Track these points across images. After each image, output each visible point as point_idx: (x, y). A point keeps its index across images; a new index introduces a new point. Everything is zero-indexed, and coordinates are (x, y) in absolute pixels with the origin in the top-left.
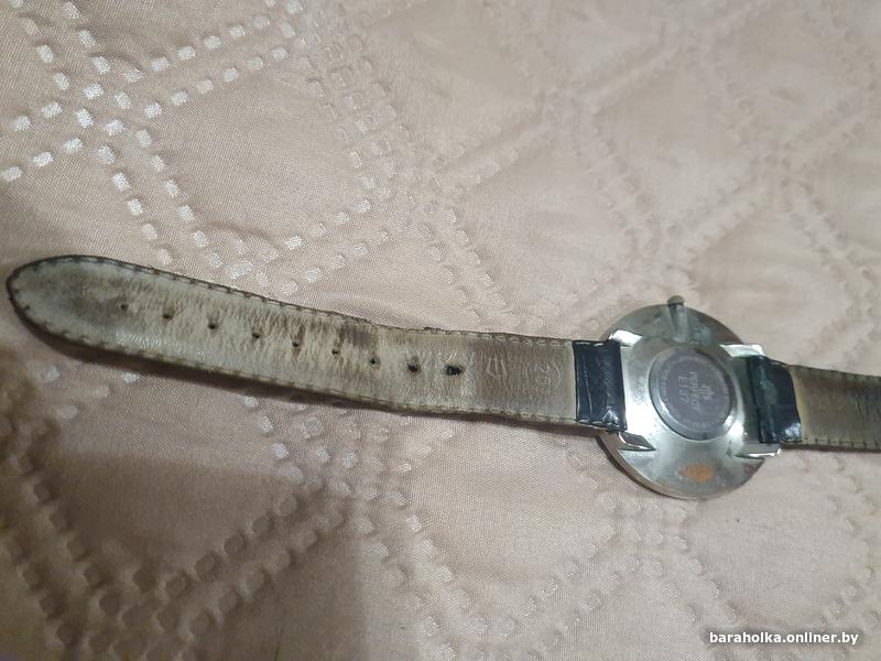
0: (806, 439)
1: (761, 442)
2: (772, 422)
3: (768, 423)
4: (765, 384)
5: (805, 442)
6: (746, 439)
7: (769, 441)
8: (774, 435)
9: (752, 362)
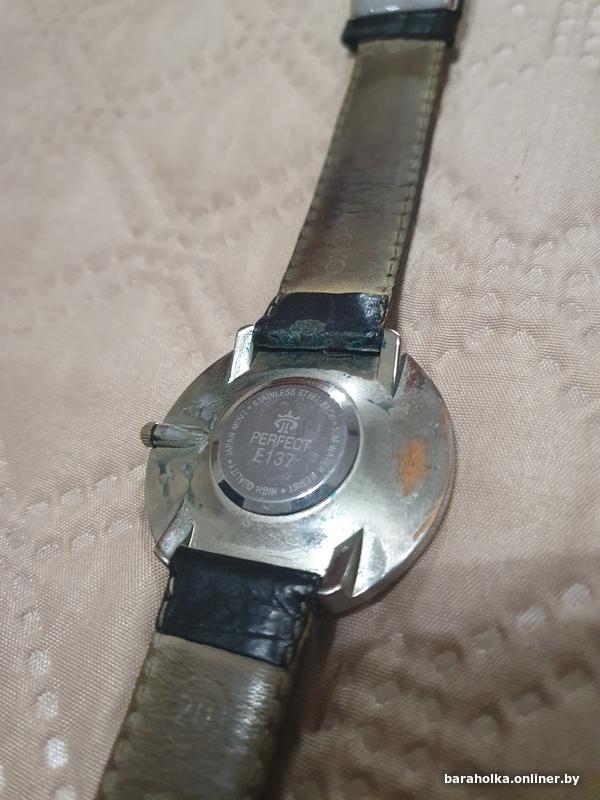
0: (384, 290)
1: (378, 354)
2: (350, 334)
3: (351, 340)
4: (295, 332)
5: (389, 293)
6: (369, 377)
7: (378, 343)
8: (369, 335)
9: (261, 343)
